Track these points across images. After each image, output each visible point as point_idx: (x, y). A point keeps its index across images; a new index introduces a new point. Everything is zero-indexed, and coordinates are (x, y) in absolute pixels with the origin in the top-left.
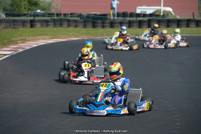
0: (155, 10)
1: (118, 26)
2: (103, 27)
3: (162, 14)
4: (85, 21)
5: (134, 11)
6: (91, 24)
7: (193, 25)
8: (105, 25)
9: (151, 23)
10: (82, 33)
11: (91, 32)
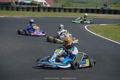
0: (31, 1)
1: (21, 10)
2: (12, 10)
3: (38, 4)
4: (2, 7)
5: (17, 1)
6: (5, 8)
7: (62, 11)
8: (13, 9)
9: (40, 9)
10: (4, 13)
11: (9, 13)
